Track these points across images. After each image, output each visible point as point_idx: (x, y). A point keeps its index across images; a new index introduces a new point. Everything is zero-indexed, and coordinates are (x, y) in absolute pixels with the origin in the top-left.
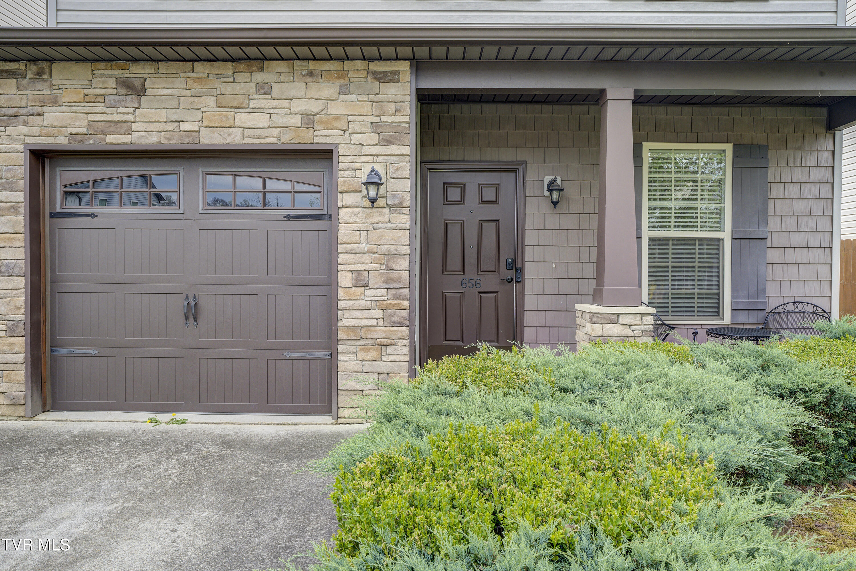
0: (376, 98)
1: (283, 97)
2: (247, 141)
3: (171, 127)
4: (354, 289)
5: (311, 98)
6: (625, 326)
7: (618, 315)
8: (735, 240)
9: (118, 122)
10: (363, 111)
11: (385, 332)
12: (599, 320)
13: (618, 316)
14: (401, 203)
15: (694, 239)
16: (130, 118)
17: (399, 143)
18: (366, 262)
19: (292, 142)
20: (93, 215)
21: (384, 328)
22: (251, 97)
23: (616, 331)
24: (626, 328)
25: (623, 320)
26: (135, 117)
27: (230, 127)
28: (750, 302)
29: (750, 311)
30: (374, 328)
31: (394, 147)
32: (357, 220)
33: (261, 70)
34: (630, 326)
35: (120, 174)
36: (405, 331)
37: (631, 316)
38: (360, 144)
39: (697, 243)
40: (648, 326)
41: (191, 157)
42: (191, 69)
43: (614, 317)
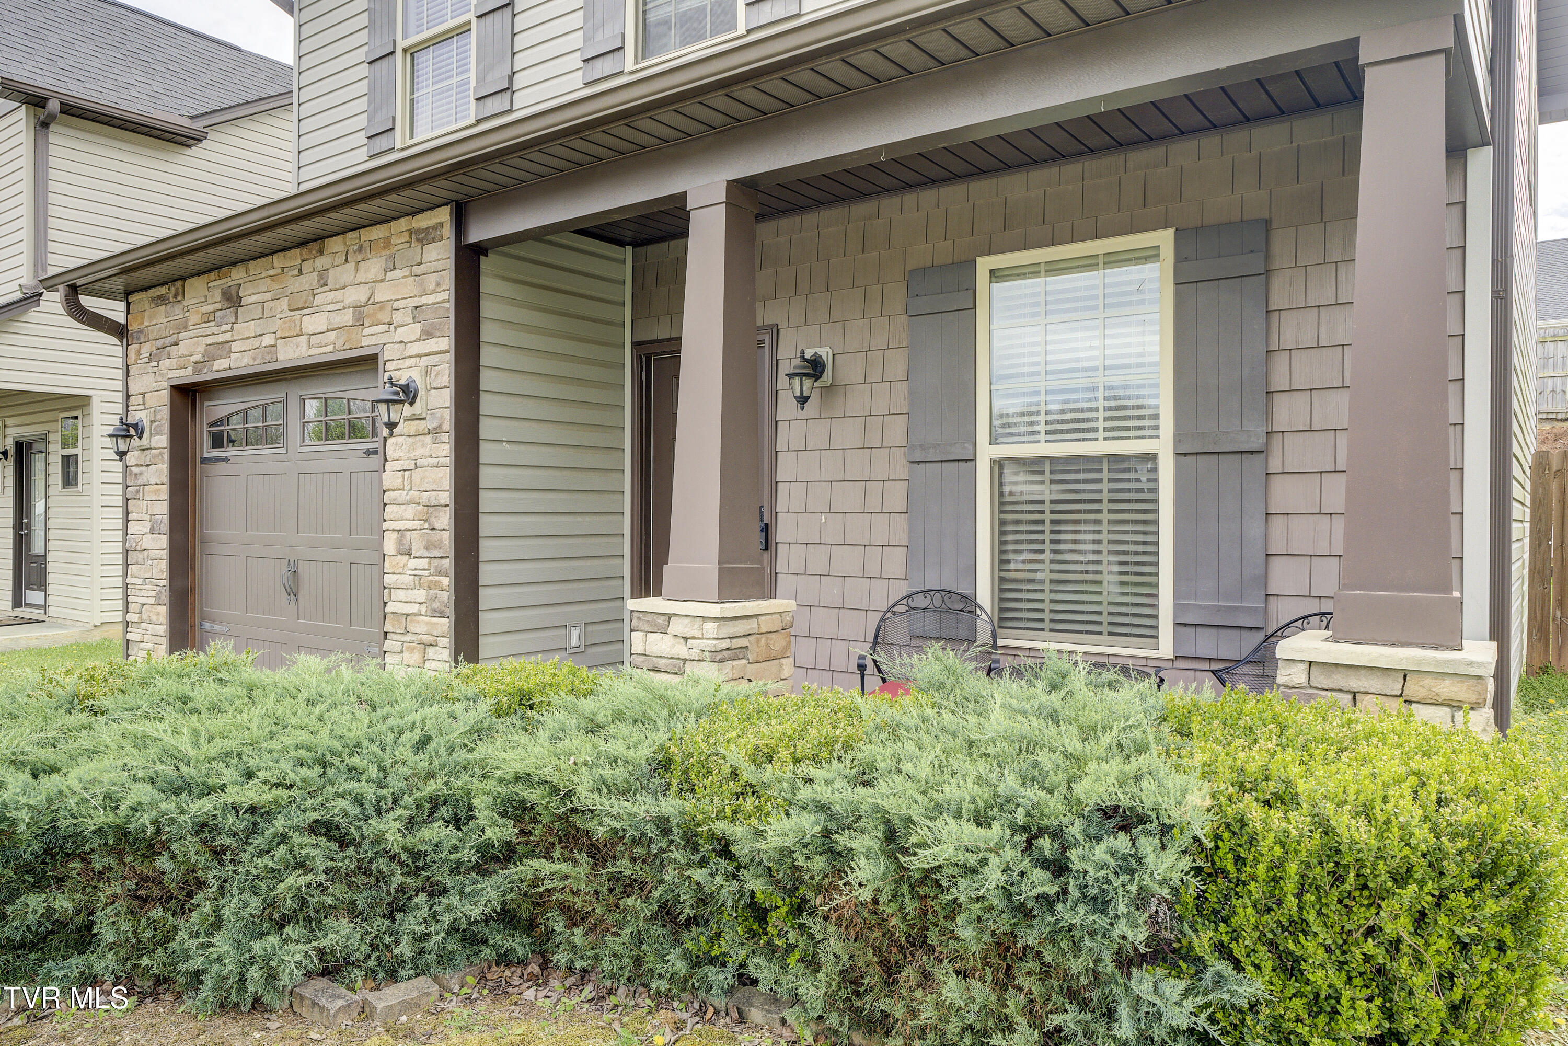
0: (417, 270)
1: (338, 286)
2: (312, 352)
3: (256, 343)
4: (399, 556)
5: (361, 283)
6: (678, 640)
7: (670, 616)
8: (1182, 457)
9: (223, 343)
10: (406, 292)
11: (427, 623)
12: (642, 625)
13: (670, 618)
14: (440, 426)
15: (1098, 459)
16: (228, 336)
17: (438, 334)
18: (408, 517)
19: (345, 347)
20: (226, 459)
21: (427, 619)
22: (315, 292)
23: (663, 647)
24: (679, 643)
25: (677, 627)
26: (232, 335)
27: (298, 335)
28: (1219, 609)
29: (1223, 632)
30: (417, 618)
31: (432, 341)
32: (402, 454)
33: (321, 252)
34: (686, 639)
35: (242, 407)
36: (445, 625)
37: (687, 620)
38: (401, 342)
39: (1105, 467)
40: (709, 642)
41: (292, 379)
42: (270, 265)
43: (661, 620)
